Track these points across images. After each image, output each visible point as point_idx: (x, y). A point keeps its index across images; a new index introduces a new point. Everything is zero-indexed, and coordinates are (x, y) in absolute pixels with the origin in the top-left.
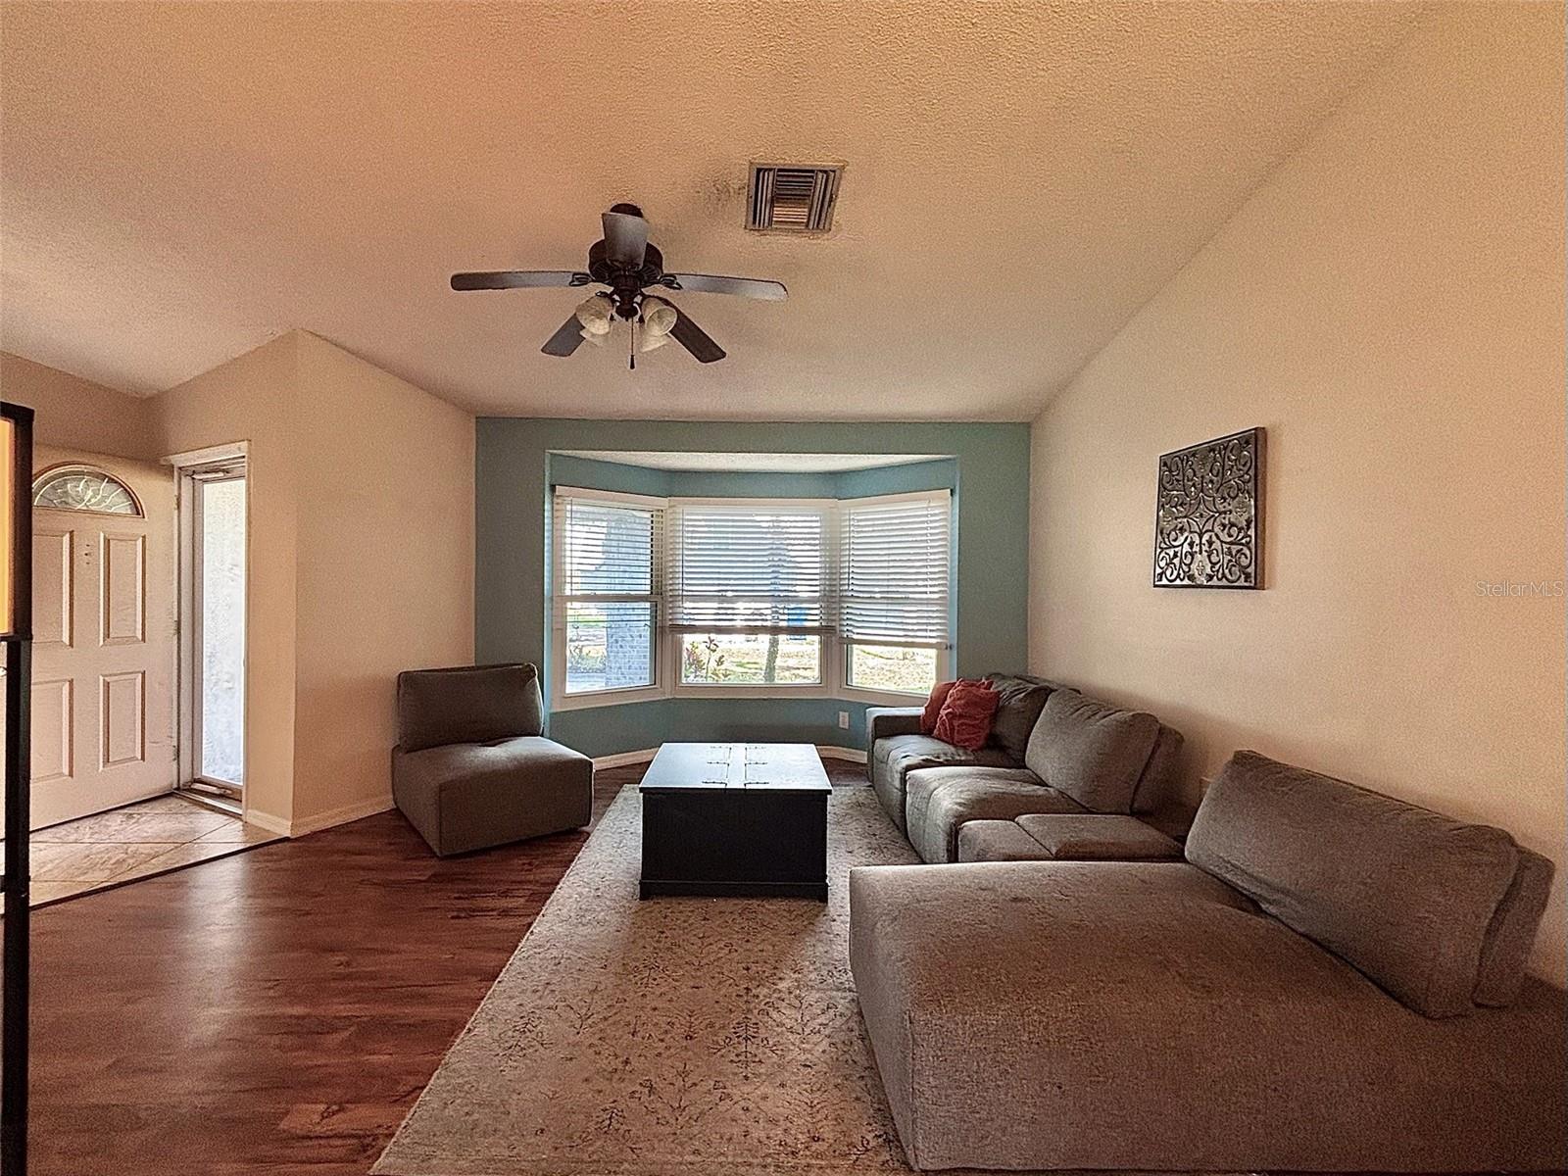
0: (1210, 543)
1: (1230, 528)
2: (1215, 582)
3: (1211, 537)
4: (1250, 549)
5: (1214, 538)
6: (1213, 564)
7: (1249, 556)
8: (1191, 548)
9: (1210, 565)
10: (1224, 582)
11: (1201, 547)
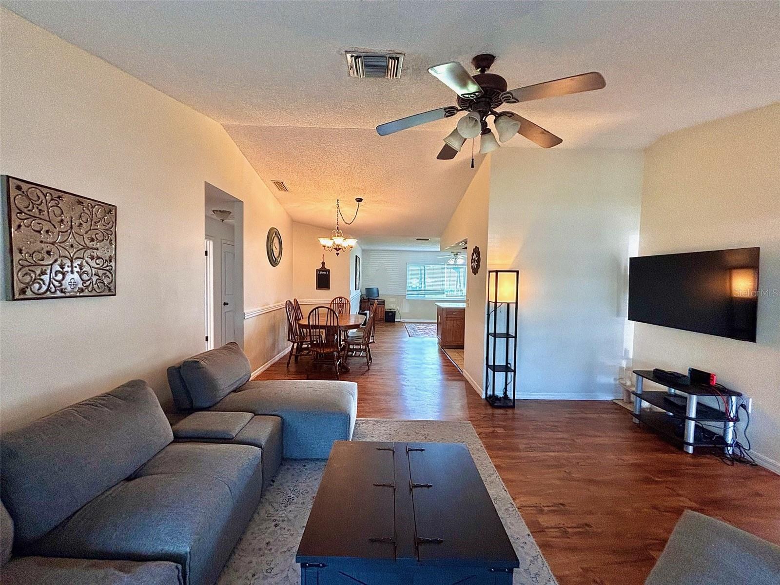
0: (81, 266)
1: (96, 260)
2: (86, 293)
3: (82, 262)
4: (111, 273)
5: (84, 263)
6: (84, 282)
7: (111, 278)
8: (63, 268)
9: (82, 282)
10: (94, 293)
11: (72, 268)
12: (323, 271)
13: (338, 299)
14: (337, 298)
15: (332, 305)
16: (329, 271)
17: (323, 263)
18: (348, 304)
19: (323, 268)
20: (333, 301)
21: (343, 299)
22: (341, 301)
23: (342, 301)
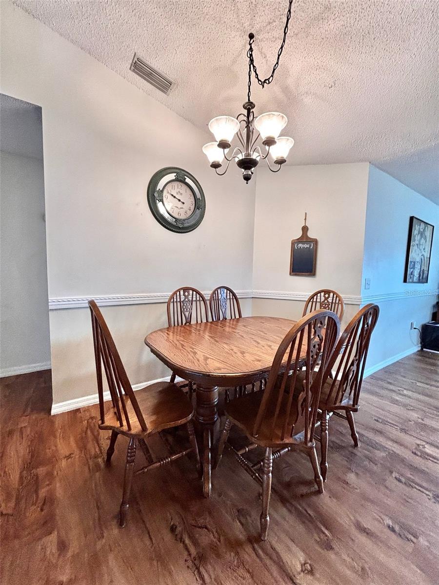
12: (303, 243)
13: (322, 294)
14: (320, 292)
15: (311, 303)
16: (315, 242)
17: (305, 229)
18: (340, 306)
19: (304, 237)
20: (312, 297)
21: (331, 295)
22: (326, 299)
23: (330, 300)
